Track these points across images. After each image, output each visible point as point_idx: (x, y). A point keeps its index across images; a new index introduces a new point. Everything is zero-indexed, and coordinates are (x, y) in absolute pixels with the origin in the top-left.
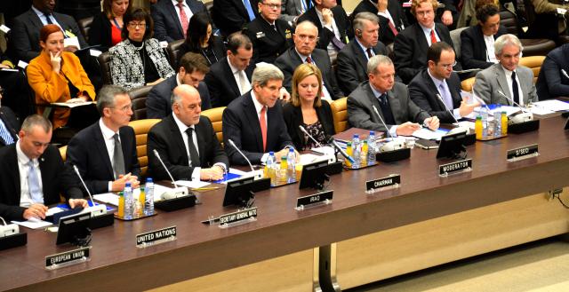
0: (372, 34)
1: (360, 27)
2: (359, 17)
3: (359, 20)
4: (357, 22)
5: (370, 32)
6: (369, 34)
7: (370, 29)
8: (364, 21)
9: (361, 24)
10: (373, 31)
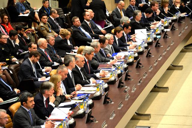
0: (53, 41)
1: (48, 39)
2: (48, 35)
3: (48, 36)
4: (47, 37)
5: (52, 40)
6: (51, 41)
7: (52, 39)
8: (50, 37)
9: (49, 37)
10: (53, 40)
